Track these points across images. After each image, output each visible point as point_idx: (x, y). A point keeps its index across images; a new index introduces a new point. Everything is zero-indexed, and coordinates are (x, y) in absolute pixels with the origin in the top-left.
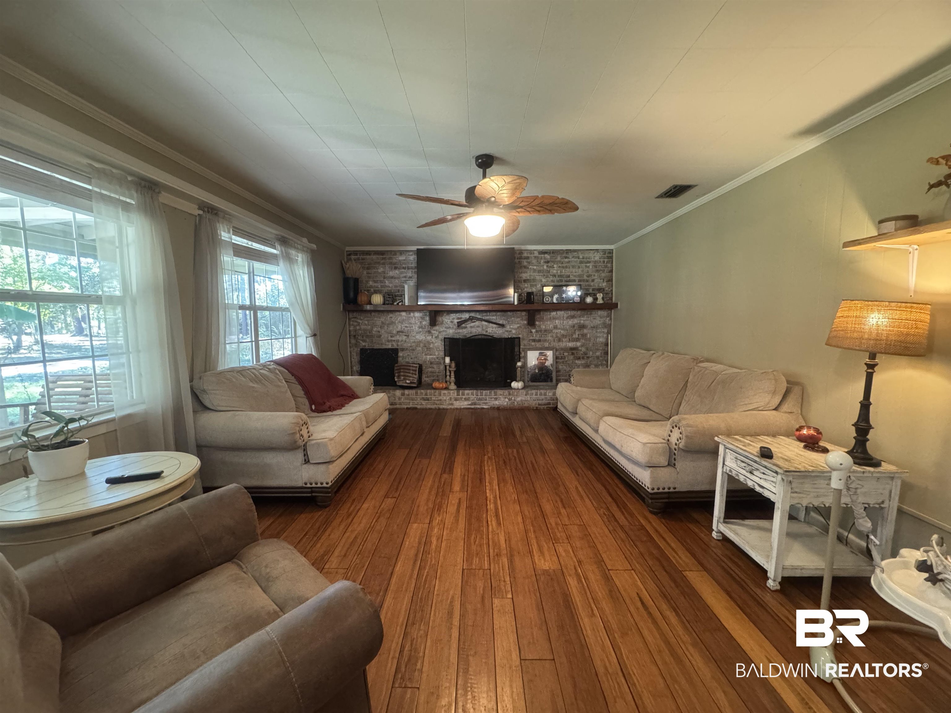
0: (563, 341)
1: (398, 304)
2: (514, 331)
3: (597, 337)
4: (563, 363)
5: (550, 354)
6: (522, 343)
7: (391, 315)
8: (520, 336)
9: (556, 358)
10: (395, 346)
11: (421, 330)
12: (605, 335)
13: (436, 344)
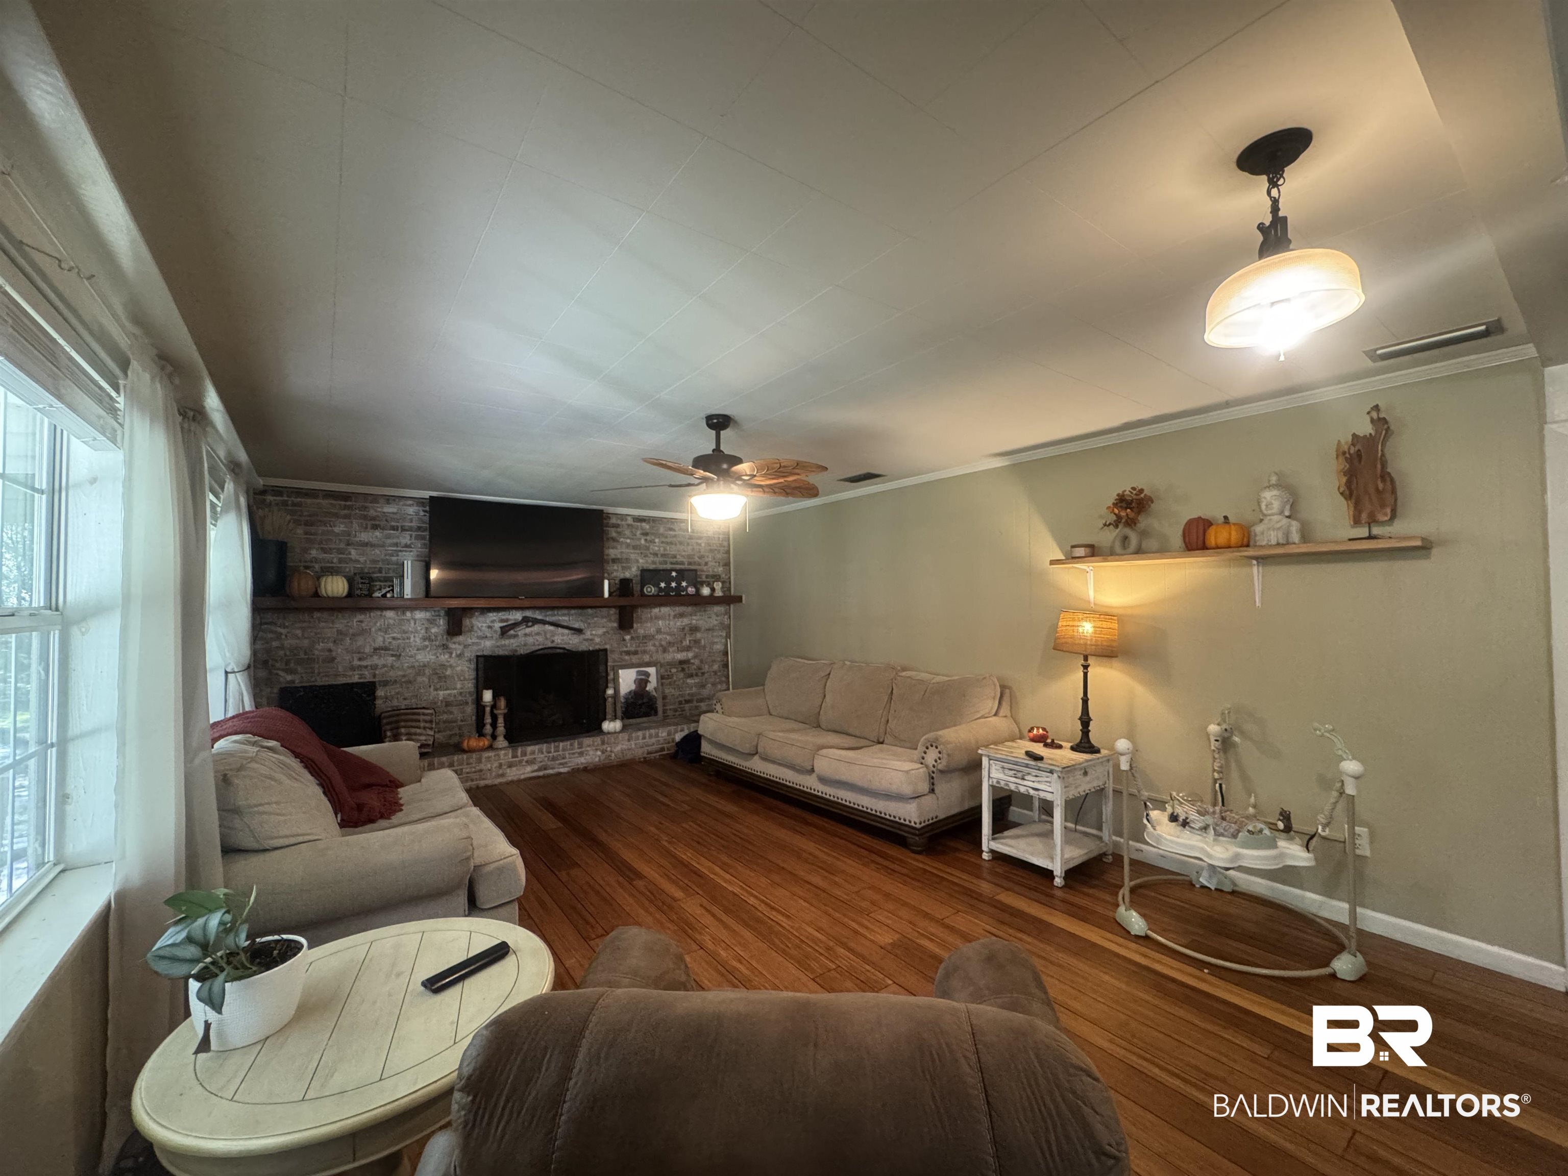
0: (669, 652)
1: (384, 596)
2: (597, 640)
3: (714, 643)
4: (670, 684)
5: (652, 670)
6: (611, 657)
7: (360, 617)
8: (608, 647)
9: (661, 678)
10: (368, 678)
11: (427, 643)
12: (723, 641)
13: (459, 668)
